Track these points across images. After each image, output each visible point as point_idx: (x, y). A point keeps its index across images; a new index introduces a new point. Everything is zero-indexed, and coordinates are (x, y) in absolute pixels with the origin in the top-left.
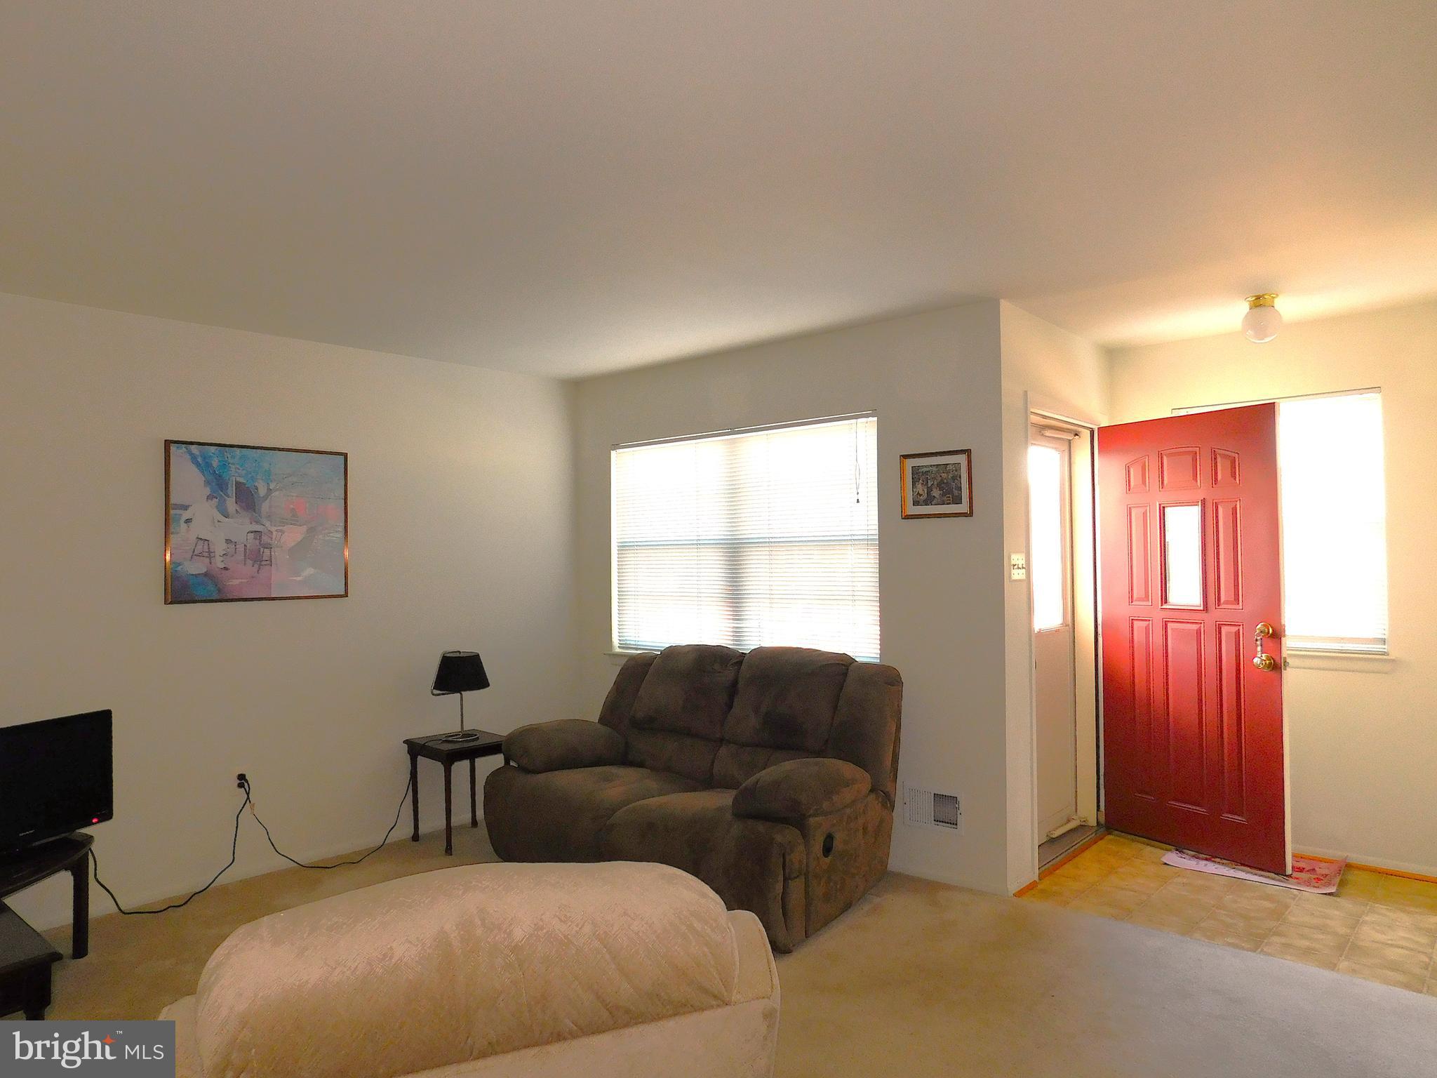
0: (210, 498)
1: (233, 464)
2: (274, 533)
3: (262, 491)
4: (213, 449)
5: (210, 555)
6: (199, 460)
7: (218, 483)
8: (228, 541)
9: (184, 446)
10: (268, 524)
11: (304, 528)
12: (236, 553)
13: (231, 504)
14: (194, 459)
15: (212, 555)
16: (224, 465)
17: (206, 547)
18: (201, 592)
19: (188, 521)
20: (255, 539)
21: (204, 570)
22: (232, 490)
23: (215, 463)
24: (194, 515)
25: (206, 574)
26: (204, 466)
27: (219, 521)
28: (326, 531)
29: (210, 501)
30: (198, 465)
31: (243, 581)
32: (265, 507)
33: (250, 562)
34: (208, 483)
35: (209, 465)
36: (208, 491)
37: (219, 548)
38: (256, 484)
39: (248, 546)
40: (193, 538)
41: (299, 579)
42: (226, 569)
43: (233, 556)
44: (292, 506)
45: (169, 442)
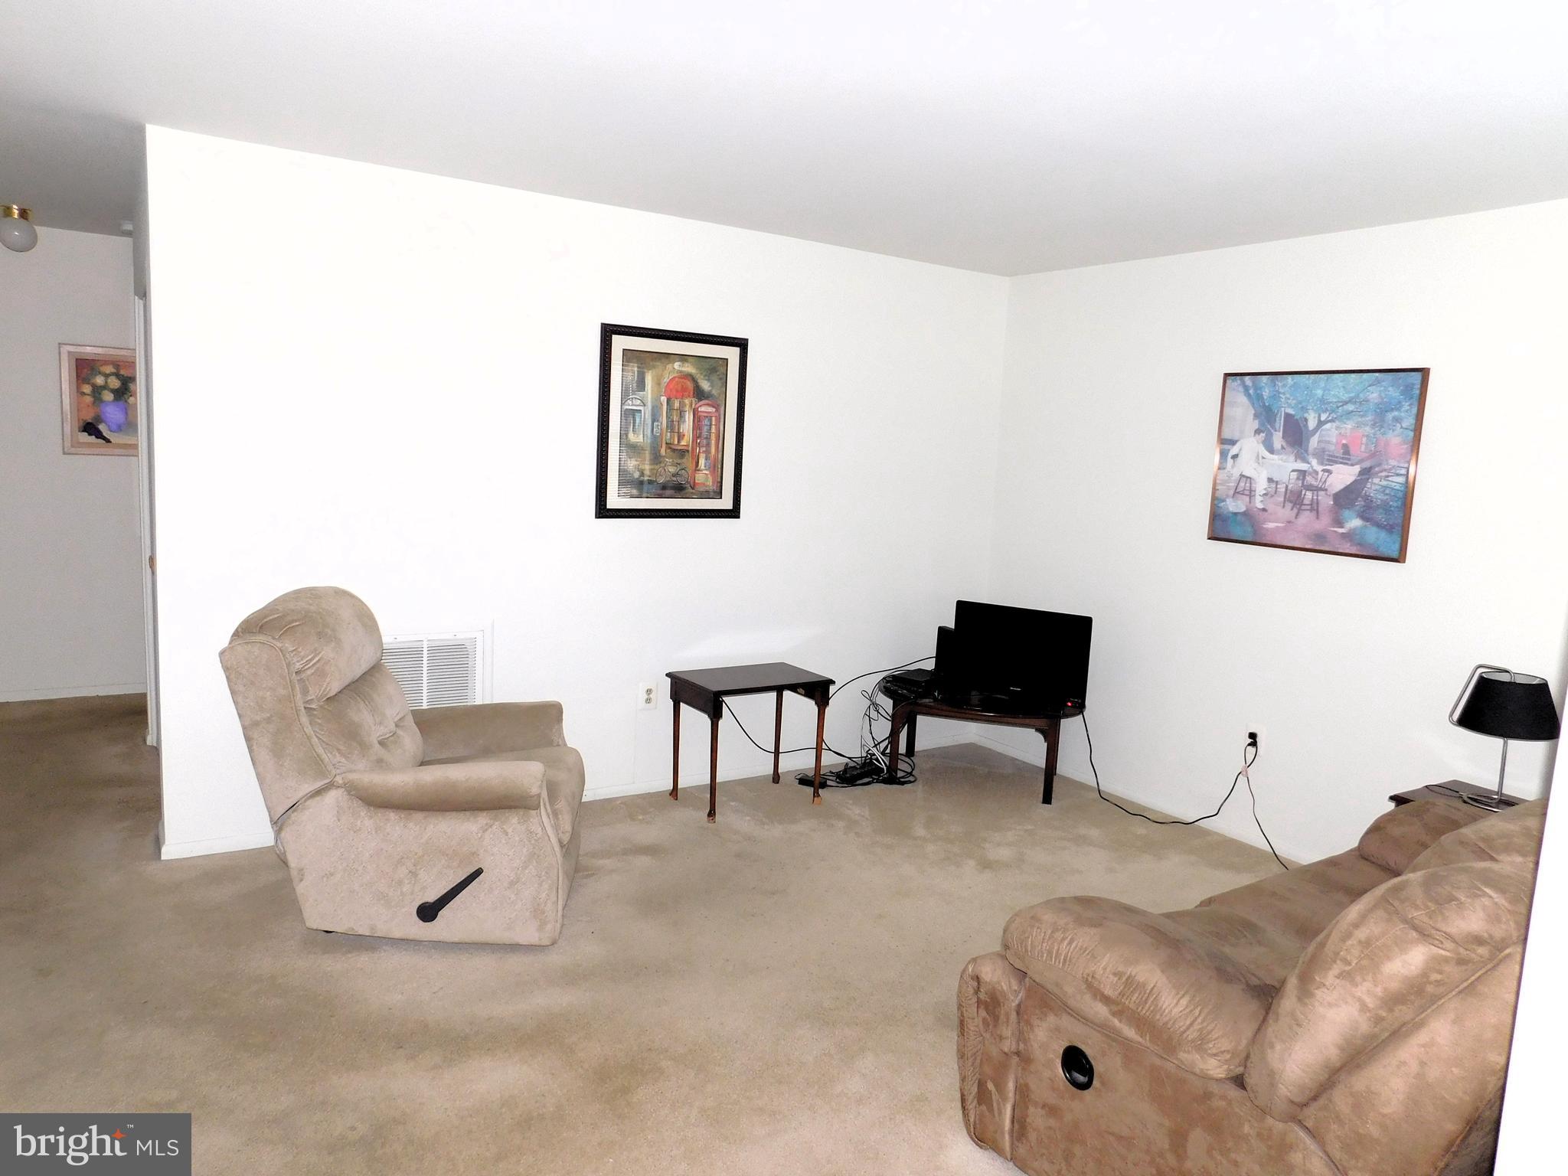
0: (1257, 432)
1: (1284, 394)
2: (1320, 474)
3: (1312, 424)
4: (1264, 378)
5: (1251, 494)
6: (1251, 392)
7: (1266, 415)
8: (1270, 480)
9: (1238, 377)
10: (1314, 462)
11: (1357, 469)
12: (1276, 493)
13: (1278, 440)
14: (1246, 389)
15: (1253, 493)
16: (1276, 396)
17: (1248, 485)
18: (1237, 533)
19: (1235, 457)
20: (1298, 479)
21: (1243, 509)
22: (1280, 423)
23: (1266, 393)
24: (1240, 450)
25: (1245, 514)
26: (1256, 399)
27: (1263, 458)
28: (1384, 474)
29: (1257, 435)
30: (1249, 396)
31: (1280, 525)
32: (1314, 443)
33: (1289, 505)
34: (1256, 416)
35: (1260, 397)
36: (1256, 425)
37: (1261, 486)
38: (1306, 415)
39: (1290, 486)
40: (1236, 473)
41: (1341, 530)
42: (1264, 510)
43: (1272, 496)
44: (1344, 442)
45: (1227, 375)
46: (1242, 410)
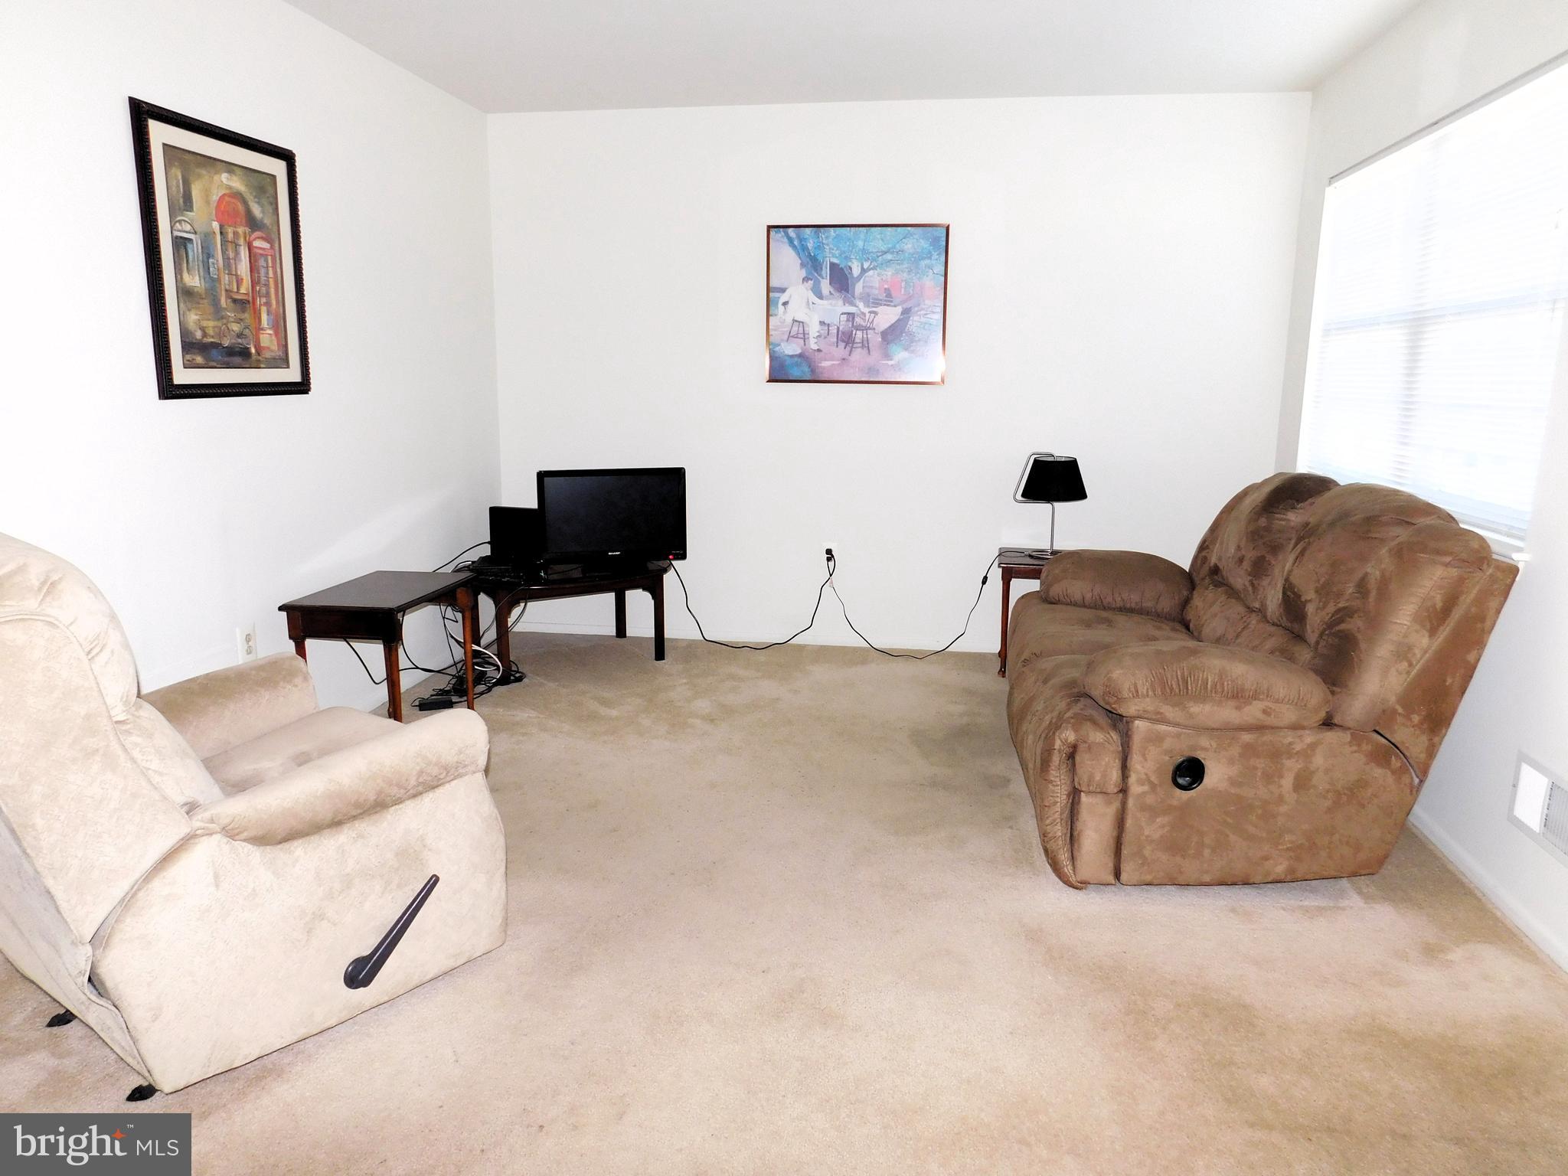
0: (805, 280)
1: (828, 245)
2: (868, 315)
3: (856, 271)
4: (808, 230)
5: (805, 337)
6: (796, 243)
7: (812, 264)
8: (822, 323)
9: (781, 230)
10: (861, 305)
11: (899, 309)
12: (828, 334)
13: (826, 286)
14: (791, 241)
15: (806, 336)
16: (820, 247)
17: (801, 329)
18: (795, 373)
19: (785, 304)
20: (848, 320)
21: (798, 351)
22: (826, 271)
23: (810, 245)
24: (791, 297)
25: (800, 356)
26: (801, 249)
27: (813, 303)
28: (922, 312)
29: (805, 283)
30: (794, 247)
31: (834, 362)
32: (859, 288)
33: (842, 345)
34: (803, 265)
35: (805, 248)
36: (803, 273)
37: (814, 329)
38: (850, 264)
39: (841, 329)
40: (789, 320)
41: (890, 363)
42: (819, 350)
43: (825, 338)
44: (886, 286)
45: (769, 228)
46: (787, 260)
